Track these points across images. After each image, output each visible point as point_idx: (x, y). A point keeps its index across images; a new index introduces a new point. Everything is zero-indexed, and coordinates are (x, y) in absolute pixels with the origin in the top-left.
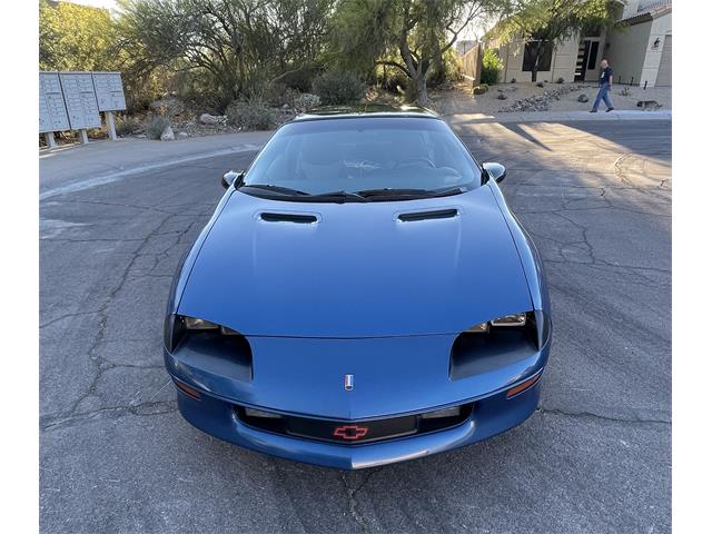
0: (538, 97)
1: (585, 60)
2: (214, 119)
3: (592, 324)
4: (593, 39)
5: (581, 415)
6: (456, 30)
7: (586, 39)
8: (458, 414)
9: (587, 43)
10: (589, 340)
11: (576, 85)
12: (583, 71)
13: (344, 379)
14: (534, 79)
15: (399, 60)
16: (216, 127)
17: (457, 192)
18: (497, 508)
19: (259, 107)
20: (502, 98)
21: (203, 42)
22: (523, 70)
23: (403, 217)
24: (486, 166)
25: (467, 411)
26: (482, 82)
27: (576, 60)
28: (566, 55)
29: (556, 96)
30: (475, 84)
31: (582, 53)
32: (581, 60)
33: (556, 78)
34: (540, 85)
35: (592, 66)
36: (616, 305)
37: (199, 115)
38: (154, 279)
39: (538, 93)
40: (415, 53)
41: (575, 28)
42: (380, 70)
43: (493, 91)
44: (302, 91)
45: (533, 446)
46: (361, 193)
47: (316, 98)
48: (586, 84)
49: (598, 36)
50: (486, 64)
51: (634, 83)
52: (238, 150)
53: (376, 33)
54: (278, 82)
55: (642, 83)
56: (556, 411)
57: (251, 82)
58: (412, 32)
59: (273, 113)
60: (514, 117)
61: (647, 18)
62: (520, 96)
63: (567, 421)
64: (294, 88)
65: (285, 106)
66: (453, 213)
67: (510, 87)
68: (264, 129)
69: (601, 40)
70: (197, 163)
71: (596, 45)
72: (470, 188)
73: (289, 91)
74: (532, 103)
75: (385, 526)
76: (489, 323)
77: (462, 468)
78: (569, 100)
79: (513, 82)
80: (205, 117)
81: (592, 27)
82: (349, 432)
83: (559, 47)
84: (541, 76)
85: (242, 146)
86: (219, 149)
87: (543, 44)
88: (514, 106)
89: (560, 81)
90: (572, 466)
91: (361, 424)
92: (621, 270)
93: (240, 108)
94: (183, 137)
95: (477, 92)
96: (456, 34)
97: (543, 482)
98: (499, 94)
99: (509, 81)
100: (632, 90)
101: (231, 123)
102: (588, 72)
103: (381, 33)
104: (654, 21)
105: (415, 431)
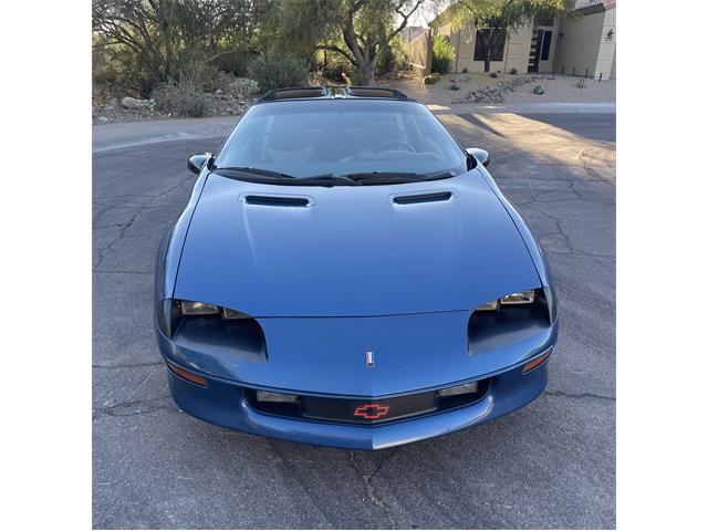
0: (492, 88)
1: (538, 50)
2: (139, 102)
3: (580, 311)
4: (545, 28)
5: (583, 396)
6: (406, 14)
7: (540, 28)
8: (475, 390)
9: (540, 32)
10: (579, 326)
11: (530, 76)
12: (536, 61)
13: (366, 357)
14: (487, 69)
15: (341, 45)
16: (141, 113)
17: (447, 176)
18: (516, 485)
19: (190, 91)
20: (454, 88)
21: (122, 15)
22: (476, 59)
23: (397, 200)
24: (470, 151)
25: (485, 386)
26: (433, 71)
27: (529, 50)
28: (519, 44)
29: (511, 87)
30: (425, 73)
31: (535, 43)
32: (534, 50)
33: (509, 68)
34: (494, 76)
35: (545, 57)
36: (601, 292)
37: (119, 99)
38: (103, 275)
39: (492, 84)
40: (361, 38)
41: (529, 16)
42: (321, 55)
43: (445, 81)
44: (237, 75)
45: (541, 426)
46: (350, 176)
47: (254, 84)
48: (540, 76)
49: (552, 25)
50: (436, 52)
51: (588, 75)
52: (170, 138)
53: (320, 13)
54: (209, 64)
55: (597, 75)
56: (559, 393)
57: (179, 64)
58: (357, 16)
59: (207, 98)
60: (468, 108)
61: (600, 9)
62: (474, 87)
63: (570, 402)
64: (227, 71)
65: (219, 91)
66: (446, 196)
67: (462, 77)
68: (197, 116)
69: (554, 29)
70: (124, 152)
71: (549, 34)
72: (459, 172)
73: (222, 74)
74: (486, 94)
75: (407, 509)
76: (499, 301)
77: (474, 450)
78: (524, 92)
79: (465, 71)
80: (126, 100)
81: (545, 16)
82: (370, 412)
83: (512, 35)
84: (494, 66)
85: (175, 134)
86: (148, 137)
87: (496, 31)
88: (468, 97)
89: (513, 72)
90: (582, 442)
91: (383, 402)
92: (600, 259)
93: (169, 91)
94: (103, 123)
95: (428, 82)
96: (406, 18)
97: (556, 459)
98: (451, 84)
99: (460, 70)
100: (587, 82)
101: (159, 108)
102: (541, 63)
103: (325, 14)
104: (607, 12)
105: (435, 409)
